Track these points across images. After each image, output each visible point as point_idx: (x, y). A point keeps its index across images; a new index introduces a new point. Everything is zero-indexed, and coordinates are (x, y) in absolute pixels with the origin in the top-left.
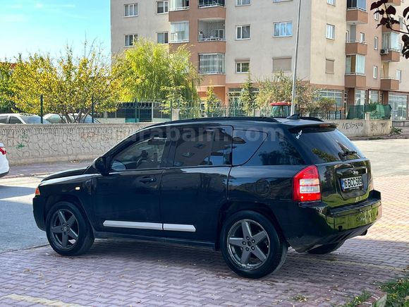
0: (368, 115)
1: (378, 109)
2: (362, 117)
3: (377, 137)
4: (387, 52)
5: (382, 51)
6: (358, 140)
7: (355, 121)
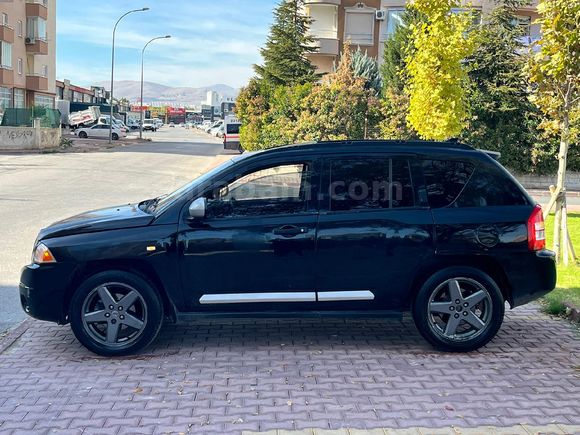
0: (39, 122)
1: (47, 115)
2: (30, 124)
3: (51, 150)
4: (33, 42)
5: (27, 40)
6: (29, 153)
7: (22, 129)
